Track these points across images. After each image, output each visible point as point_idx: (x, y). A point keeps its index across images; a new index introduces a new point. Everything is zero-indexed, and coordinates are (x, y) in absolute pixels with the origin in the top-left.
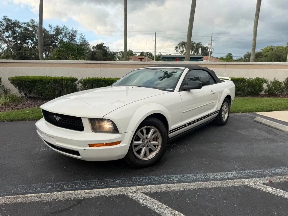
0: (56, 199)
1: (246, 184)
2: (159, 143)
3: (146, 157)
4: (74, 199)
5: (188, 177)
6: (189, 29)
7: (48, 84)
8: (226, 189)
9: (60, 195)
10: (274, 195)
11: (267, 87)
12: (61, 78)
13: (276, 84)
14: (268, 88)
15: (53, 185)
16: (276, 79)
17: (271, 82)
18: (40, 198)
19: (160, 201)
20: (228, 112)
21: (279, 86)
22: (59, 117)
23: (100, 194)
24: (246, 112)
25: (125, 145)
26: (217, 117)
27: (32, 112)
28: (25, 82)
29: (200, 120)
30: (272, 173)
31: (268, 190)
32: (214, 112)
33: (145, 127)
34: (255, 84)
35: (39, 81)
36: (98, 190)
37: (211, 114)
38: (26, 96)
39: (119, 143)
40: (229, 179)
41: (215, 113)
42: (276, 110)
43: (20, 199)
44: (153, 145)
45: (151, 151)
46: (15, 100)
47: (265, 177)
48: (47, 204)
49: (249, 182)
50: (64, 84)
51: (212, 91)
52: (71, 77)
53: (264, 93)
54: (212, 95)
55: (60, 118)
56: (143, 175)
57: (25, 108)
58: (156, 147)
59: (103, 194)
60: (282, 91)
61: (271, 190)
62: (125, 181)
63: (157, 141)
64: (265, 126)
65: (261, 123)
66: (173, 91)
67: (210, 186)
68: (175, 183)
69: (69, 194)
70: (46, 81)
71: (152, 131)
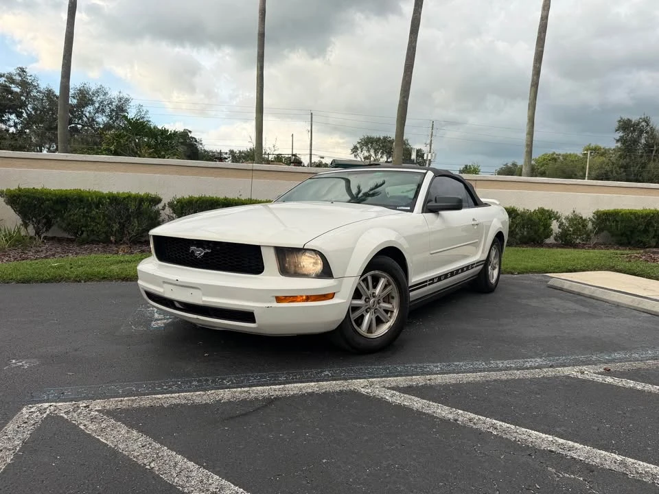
0: (220, 400)
1: (566, 373)
2: (394, 307)
3: (371, 333)
4: (256, 399)
5: (457, 365)
6: (400, 105)
8: (532, 380)
9: (225, 394)
10: (618, 387)
11: (559, 227)
13: (577, 222)
14: (560, 230)
15: (199, 381)
16: (577, 212)
17: (567, 218)
18: (187, 399)
19: (423, 398)
20: (497, 267)
21: (583, 226)
22: (204, 249)
23: (304, 391)
24: (527, 273)
25: (343, 299)
26: (482, 270)
27: (69, 265)
28: (42, 200)
29: (456, 274)
30: (607, 359)
31: (607, 380)
33: (372, 272)
34: (537, 221)
36: (295, 385)
37: (468, 267)
38: (37, 233)
39: (331, 296)
40: (532, 368)
41: (478, 263)
42: (584, 271)
43: (145, 402)
44: (384, 310)
45: (379, 322)
47: (595, 364)
48: (206, 406)
49: (571, 372)
50: (132, 208)
51: (474, 220)
52: (148, 195)
53: (554, 242)
54: (475, 228)
55: (207, 250)
56: (373, 364)
57: (46, 257)
58: (389, 315)
59: (310, 391)
60: (588, 238)
61: (612, 380)
62: (341, 372)
63: (389, 303)
64: (572, 295)
65: (561, 289)
66: (411, 211)
67: (504, 378)
68: (437, 374)
69: (241, 393)
70: (92, 199)
71: (382, 282)
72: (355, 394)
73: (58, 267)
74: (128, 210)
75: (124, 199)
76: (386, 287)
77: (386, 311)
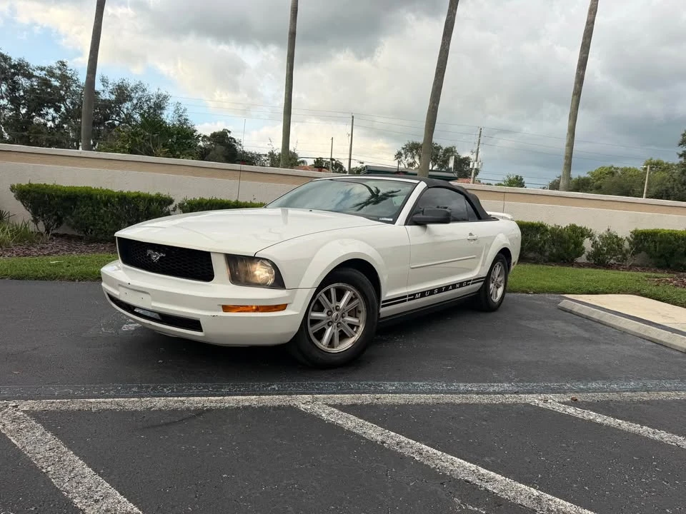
0: (151, 408)
1: (528, 401)
2: (360, 322)
3: (333, 348)
4: (188, 409)
5: (415, 385)
6: (429, 110)
7: (106, 205)
8: (488, 407)
9: (159, 402)
10: (577, 419)
11: (592, 246)
12: (136, 195)
13: (612, 242)
14: (593, 249)
15: (139, 388)
16: (612, 230)
17: (601, 237)
18: (118, 404)
19: (361, 417)
20: (503, 285)
21: (618, 246)
22: (159, 253)
23: (241, 404)
24: (543, 292)
25: (295, 312)
26: (479, 291)
27: (66, 264)
28: (51, 197)
29: (445, 290)
30: (580, 388)
31: (568, 410)
32: (474, 280)
33: (336, 285)
34: (567, 237)
35: (84, 197)
36: (235, 397)
37: (467, 282)
38: (47, 230)
39: (282, 307)
40: (495, 393)
41: (476, 280)
42: (606, 293)
43: (76, 405)
44: (349, 324)
45: (343, 336)
46: (23, 239)
47: (565, 393)
48: (134, 413)
49: (535, 400)
50: (141, 208)
51: (471, 234)
52: (158, 195)
53: (586, 261)
54: (472, 243)
55: (162, 255)
56: (327, 379)
57: (49, 254)
58: (355, 330)
59: (247, 404)
60: (625, 258)
61: (574, 411)
62: (289, 387)
63: (356, 317)
64: (580, 318)
65: (571, 312)
66: (393, 222)
67: (458, 401)
68: (389, 393)
69: (176, 402)
70: (101, 198)
72: (293, 410)
73: (56, 265)
74: (138, 210)
75: (133, 198)
76: (351, 300)
77: (352, 326)
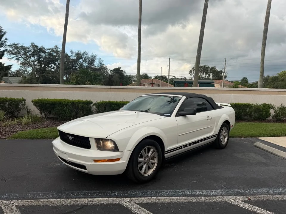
0: (64, 204)
1: (227, 200)
2: (156, 161)
3: (146, 174)
4: (78, 205)
5: (177, 192)
6: (197, 58)
7: (66, 106)
9: (68, 201)
10: (248, 210)
11: (274, 112)
12: (78, 101)
13: (284, 109)
14: (275, 114)
15: (62, 193)
16: (283, 105)
17: (278, 108)
18: (52, 202)
19: (148, 210)
20: (227, 136)
23: (100, 202)
24: (249, 137)
25: (124, 161)
26: (215, 140)
27: (50, 131)
28: (46, 104)
29: (197, 143)
30: (254, 193)
31: (245, 206)
32: (211, 136)
33: (148, 147)
34: (262, 109)
35: (58, 103)
36: (98, 199)
37: (208, 138)
38: (45, 116)
39: (119, 159)
40: (213, 196)
41: (212, 136)
43: (35, 203)
45: (149, 168)
46: (36, 120)
47: (246, 195)
48: (57, 207)
49: (230, 199)
50: (80, 106)
51: (208, 117)
52: (87, 100)
53: (272, 119)
54: (209, 120)
55: (72, 137)
56: (139, 189)
57: (44, 127)
58: (153, 165)
59: (102, 202)
61: (247, 206)
62: (122, 194)
63: (154, 160)
64: (263, 151)
65: (259, 148)
66: (170, 116)
67: (194, 201)
68: (164, 197)
69: (74, 201)
70: (64, 103)
71: (152, 150)
72: (120, 206)
73: (45, 132)
76: (153, 152)
77: (152, 163)
